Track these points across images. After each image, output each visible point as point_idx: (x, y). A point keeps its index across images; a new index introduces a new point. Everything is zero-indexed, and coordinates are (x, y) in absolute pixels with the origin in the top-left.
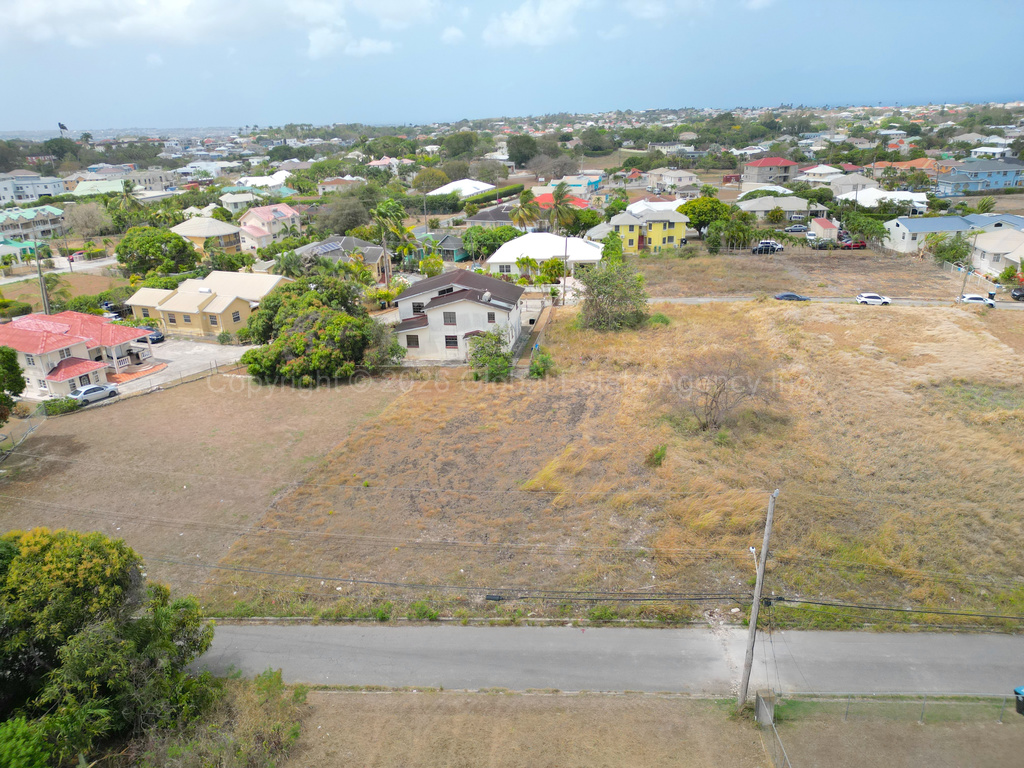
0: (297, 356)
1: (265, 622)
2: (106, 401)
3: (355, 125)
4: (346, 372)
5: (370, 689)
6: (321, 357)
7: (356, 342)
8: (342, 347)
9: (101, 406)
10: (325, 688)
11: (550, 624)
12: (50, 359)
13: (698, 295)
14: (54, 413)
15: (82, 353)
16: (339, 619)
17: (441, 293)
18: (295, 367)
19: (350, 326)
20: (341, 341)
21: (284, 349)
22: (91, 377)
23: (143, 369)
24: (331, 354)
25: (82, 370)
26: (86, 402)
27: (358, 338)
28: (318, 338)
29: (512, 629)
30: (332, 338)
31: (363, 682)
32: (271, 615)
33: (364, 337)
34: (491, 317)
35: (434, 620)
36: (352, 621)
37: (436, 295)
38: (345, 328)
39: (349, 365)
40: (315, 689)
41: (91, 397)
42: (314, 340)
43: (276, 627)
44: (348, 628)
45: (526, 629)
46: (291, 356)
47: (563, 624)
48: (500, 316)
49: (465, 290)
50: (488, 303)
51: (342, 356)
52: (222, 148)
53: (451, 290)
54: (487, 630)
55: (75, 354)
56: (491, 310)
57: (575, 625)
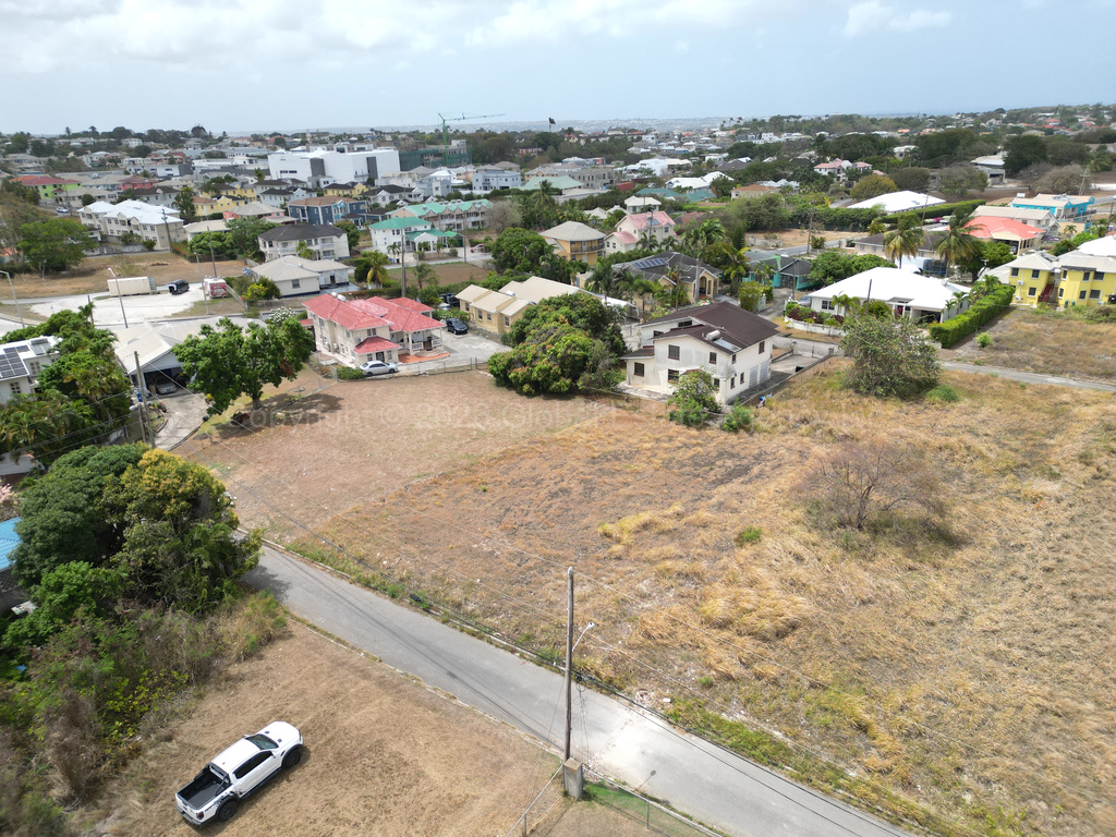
0: (525, 365)
1: (324, 569)
2: (384, 376)
3: (851, 116)
4: (560, 387)
5: (338, 640)
6: (540, 369)
7: (576, 362)
8: (562, 365)
9: (378, 379)
10: (315, 628)
11: (505, 648)
12: (358, 335)
13: (1053, 373)
14: (344, 378)
15: (385, 334)
16: (367, 585)
17: (681, 324)
18: (519, 375)
19: (573, 345)
20: (562, 358)
21: (516, 357)
22: (385, 354)
23: (430, 354)
24: (551, 368)
25: (379, 347)
26: (370, 374)
27: (577, 358)
28: (545, 352)
29: (474, 640)
30: (555, 353)
31: (339, 635)
32: (331, 565)
33: (585, 359)
34: (713, 358)
35: (427, 610)
36: (375, 589)
37: (675, 326)
38: (569, 347)
39: (565, 382)
40: (308, 625)
41: (374, 370)
42: (540, 354)
43: (328, 576)
44: (369, 594)
45: (484, 643)
46: (520, 364)
47: (513, 651)
48: (721, 357)
49: (701, 325)
50: (712, 342)
51: (559, 372)
52: (691, 143)
53: (690, 323)
54: (456, 632)
55: (379, 334)
56: (714, 350)
57: (522, 656)
